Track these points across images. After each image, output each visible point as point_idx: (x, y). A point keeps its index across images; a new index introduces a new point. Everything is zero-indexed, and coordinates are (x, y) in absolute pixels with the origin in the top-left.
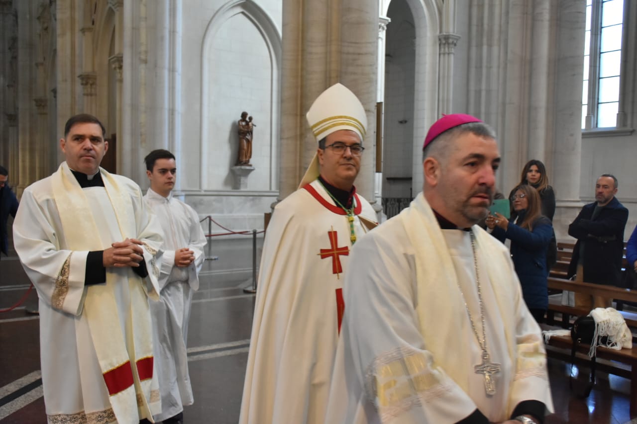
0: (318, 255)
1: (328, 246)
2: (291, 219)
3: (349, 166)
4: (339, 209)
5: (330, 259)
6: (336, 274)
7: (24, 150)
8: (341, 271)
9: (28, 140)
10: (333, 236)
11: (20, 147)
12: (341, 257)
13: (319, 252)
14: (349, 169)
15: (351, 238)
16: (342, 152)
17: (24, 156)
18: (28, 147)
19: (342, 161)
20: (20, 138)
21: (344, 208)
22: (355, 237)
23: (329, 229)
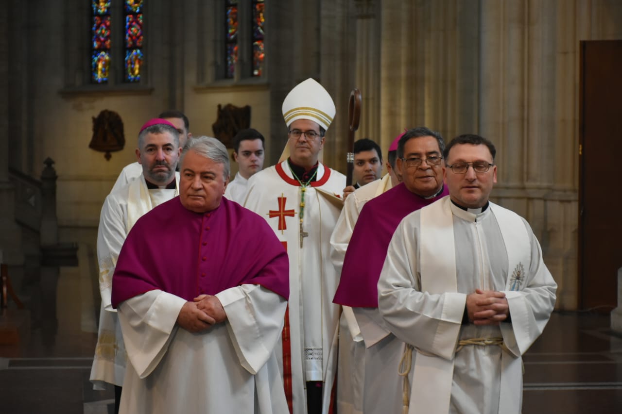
0: (267, 214)
1: (276, 208)
2: (252, 188)
3: (303, 149)
4: (296, 181)
5: (277, 218)
6: (281, 231)
7: (393, 81)
8: (285, 228)
9: (404, 55)
10: (282, 201)
11: (384, 74)
12: (287, 218)
13: (268, 213)
14: (303, 151)
15: (300, 204)
16: (297, 138)
17: (393, 100)
18: (403, 72)
19: (298, 144)
20: (384, 50)
21: (299, 181)
22: (304, 205)
23: (280, 196)
